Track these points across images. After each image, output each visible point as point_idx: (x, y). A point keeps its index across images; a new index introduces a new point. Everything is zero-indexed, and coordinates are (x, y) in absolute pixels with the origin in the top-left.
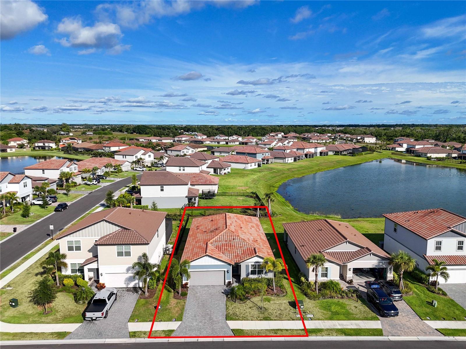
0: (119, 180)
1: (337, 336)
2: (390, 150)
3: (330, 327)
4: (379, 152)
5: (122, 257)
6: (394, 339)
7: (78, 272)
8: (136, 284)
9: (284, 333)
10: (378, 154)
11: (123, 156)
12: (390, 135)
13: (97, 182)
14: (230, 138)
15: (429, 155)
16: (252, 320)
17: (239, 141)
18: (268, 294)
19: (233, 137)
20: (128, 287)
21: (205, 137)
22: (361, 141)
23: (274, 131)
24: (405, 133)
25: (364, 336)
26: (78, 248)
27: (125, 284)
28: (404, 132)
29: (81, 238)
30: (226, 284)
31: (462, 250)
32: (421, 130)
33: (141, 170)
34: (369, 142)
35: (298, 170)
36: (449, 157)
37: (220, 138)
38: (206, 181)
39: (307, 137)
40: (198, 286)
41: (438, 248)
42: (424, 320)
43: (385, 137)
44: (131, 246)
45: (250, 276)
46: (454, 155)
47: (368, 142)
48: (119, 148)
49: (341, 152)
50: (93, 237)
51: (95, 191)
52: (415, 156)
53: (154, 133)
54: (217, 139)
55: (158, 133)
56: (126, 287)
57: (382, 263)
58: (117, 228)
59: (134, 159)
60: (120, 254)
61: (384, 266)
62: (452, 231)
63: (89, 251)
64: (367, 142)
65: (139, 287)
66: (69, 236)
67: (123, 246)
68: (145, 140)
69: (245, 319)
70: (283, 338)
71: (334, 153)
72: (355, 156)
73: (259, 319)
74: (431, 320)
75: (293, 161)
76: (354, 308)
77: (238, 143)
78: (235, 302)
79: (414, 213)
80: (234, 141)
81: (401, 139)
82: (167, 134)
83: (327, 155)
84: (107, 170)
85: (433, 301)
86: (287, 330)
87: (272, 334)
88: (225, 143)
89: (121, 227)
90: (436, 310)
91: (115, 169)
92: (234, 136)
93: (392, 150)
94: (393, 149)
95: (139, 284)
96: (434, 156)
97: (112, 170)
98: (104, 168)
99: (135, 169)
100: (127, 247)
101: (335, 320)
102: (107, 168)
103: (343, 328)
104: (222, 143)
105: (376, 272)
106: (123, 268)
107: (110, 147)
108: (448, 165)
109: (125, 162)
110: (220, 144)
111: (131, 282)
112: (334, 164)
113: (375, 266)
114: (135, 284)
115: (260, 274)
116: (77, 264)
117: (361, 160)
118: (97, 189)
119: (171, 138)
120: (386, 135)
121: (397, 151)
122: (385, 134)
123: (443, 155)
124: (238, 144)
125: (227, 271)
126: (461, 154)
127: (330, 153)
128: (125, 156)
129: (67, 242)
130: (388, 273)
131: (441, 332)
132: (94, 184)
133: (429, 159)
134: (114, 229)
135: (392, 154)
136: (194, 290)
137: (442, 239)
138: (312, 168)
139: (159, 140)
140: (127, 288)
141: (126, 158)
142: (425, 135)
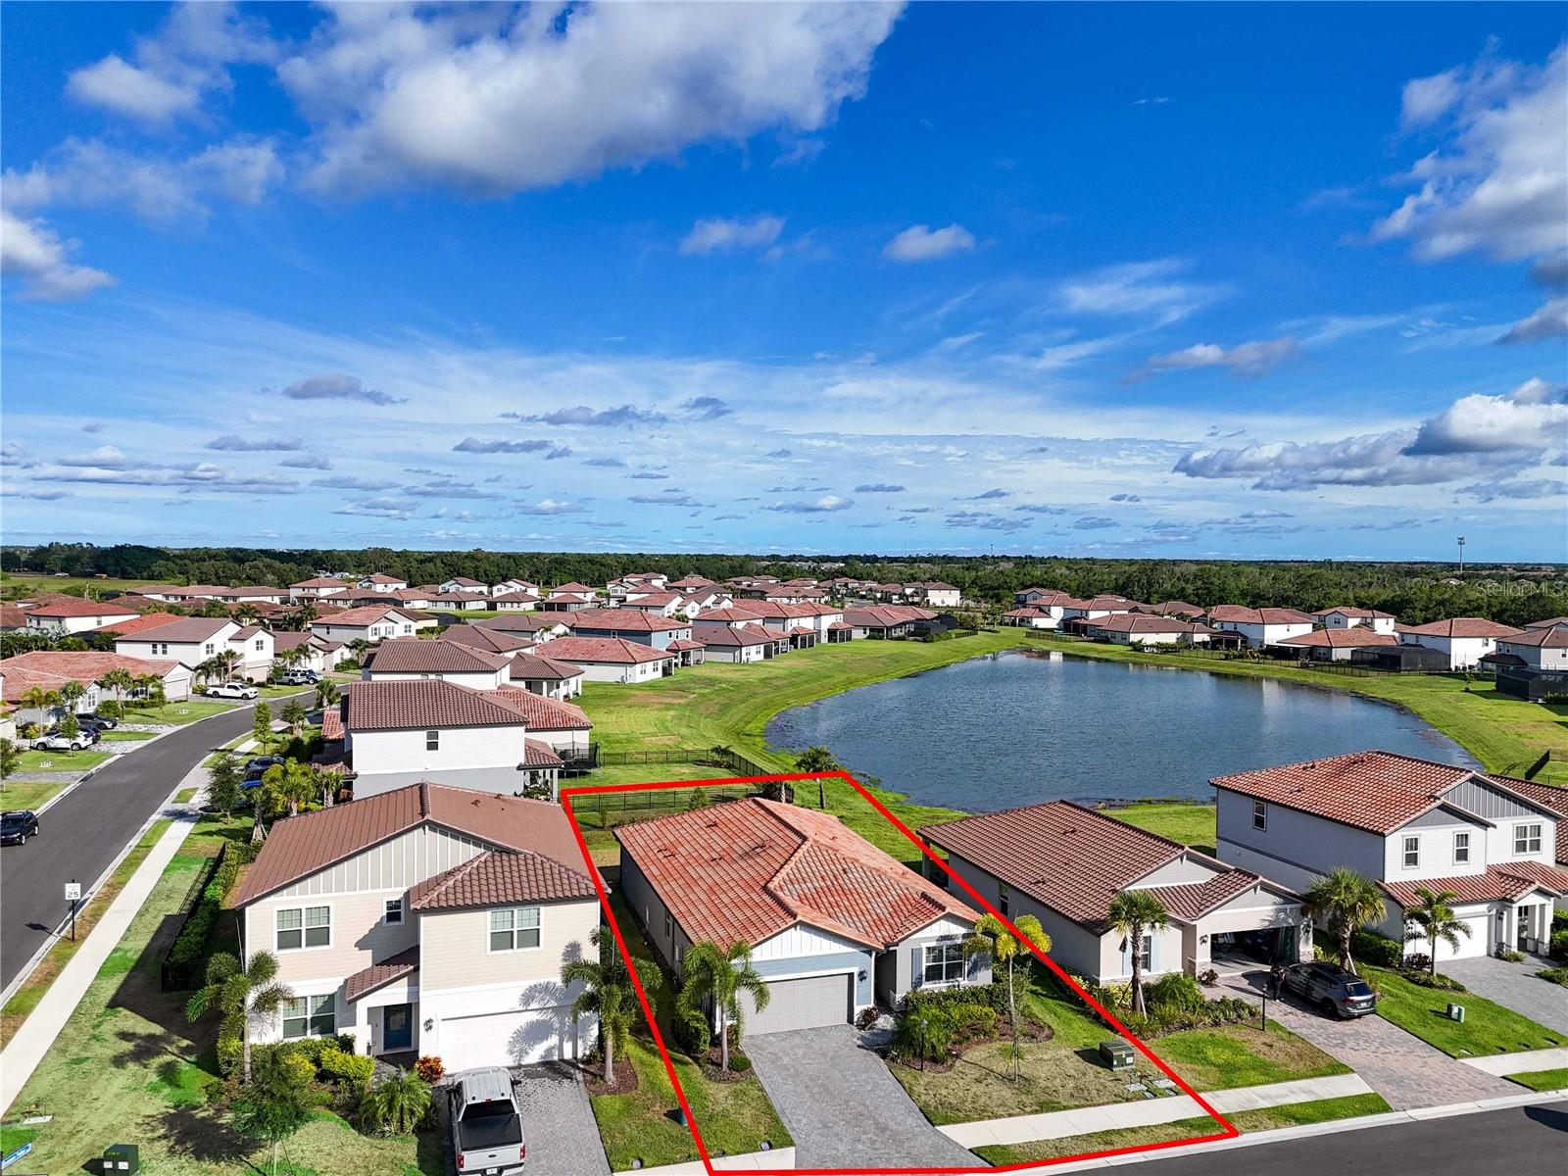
0: (167, 730)
1: (1277, 1127)
2: (1013, 624)
3: (1243, 1107)
4: (990, 631)
5: (510, 951)
6: (1425, 1115)
7: (309, 1032)
8: (549, 1051)
9: (1132, 1140)
10: (989, 636)
11: (155, 646)
12: (989, 583)
13: (90, 740)
14: (495, 589)
15: (1134, 638)
16: (1010, 1115)
17: (531, 599)
18: (1003, 1035)
19: (510, 587)
20: (523, 1063)
21: (403, 586)
22: (916, 599)
23: (632, 568)
24: (1029, 577)
25: (1346, 1117)
26: (320, 937)
27: (512, 1053)
28: (1025, 575)
29: (334, 894)
30: (855, 1019)
31: (1466, 859)
32: (1068, 572)
33: (239, 694)
34: (943, 602)
35: (792, 685)
36: (1185, 644)
37: (458, 589)
38: (550, 715)
39: (748, 589)
40: (766, 1035)
41: (1412, 859)
42: (1460, 1058)
43: (976, 591)
44: (543, 909)
45: (924, 987)
46: (1198, 638)
47: (939, 604)
48: (99, 623)
49: (889, 629)
50: (382, 890)
51: (101, 772)
52: (1094, 641)
53: (197, 572)
54: (448, 592)
55: (216, 574)
56: (516, 1064)
57: (1285, 911)
58: (473, 851)
59: (199, 655)
60: (502, 940)
61: (1290, 921)
62: (1443, 807)
63: (361, 945)
64: (934, 604)
65: (563, 1060)
66: (285, 891)
67: (516, 911)
68: (167, 597)
69: (983, 1114)
70: (1139, 1154)
71: (868, 631)
72: (932, 641)
73: (1028, 1109)
74: (1473, 1055)
75: (761, 657)
76: (1265, 1049)
77: (530, 606)
78: (922, 1070)
79: (1304, 769)
80: (516, 599)
81: (1034, 594)
82: (248, 577)
83: (849, 639)
84: (110, 695)
85: (1450, 1008)
86: (1133, 1130)
87: (1102, 1148)
88: (483, 605)
89: (488, 845)
90: (1467, 1030)
91: (135, 694)
92: (510, 583)
93: (1020, 625)
94: (1024, 621)
95: (561, 1049)
96: (1150, 639)
97: (124, 697)
98: (94, 689)
99: (210, 691)
100: (529, 912)
101: (1243, 1086)
102: (109, 689)
103: (1275, 1105)
104: (471, 606)
105: (1261, 944)
106: (510, 994)
107: (60, 619)
108: (1195, 664)
109: (171, 665)
110: (467, 608)
111: (535, 1043)
112: (884, 663)
113: (1267, 923)
114: (547, 1050)
115: (953, 978)
116: (309, 999)
117: (953, 654)
118: (102, 765)
119: (274, 589)
120: (976, 584)
121: (1036, 629)
122: (974, 582)
123: (1170, 638)
124: (533, 608)
125: (861, 974)
126: (1218, 633)
127: (858, 634)
128: (164, 646)
129: (275, 914)
130: (1301, 941)
131: (1519, 1081)
132: (80, 748)
133: (1138, 647)
134: (461, 853)
135: (1029, 635)
136: (763, 1050)
137: (1419, 832)
138: (830, 677)
139: (226, 598)
140: (520, 1066)
141: (164, 652)
142: (1089, 585)
